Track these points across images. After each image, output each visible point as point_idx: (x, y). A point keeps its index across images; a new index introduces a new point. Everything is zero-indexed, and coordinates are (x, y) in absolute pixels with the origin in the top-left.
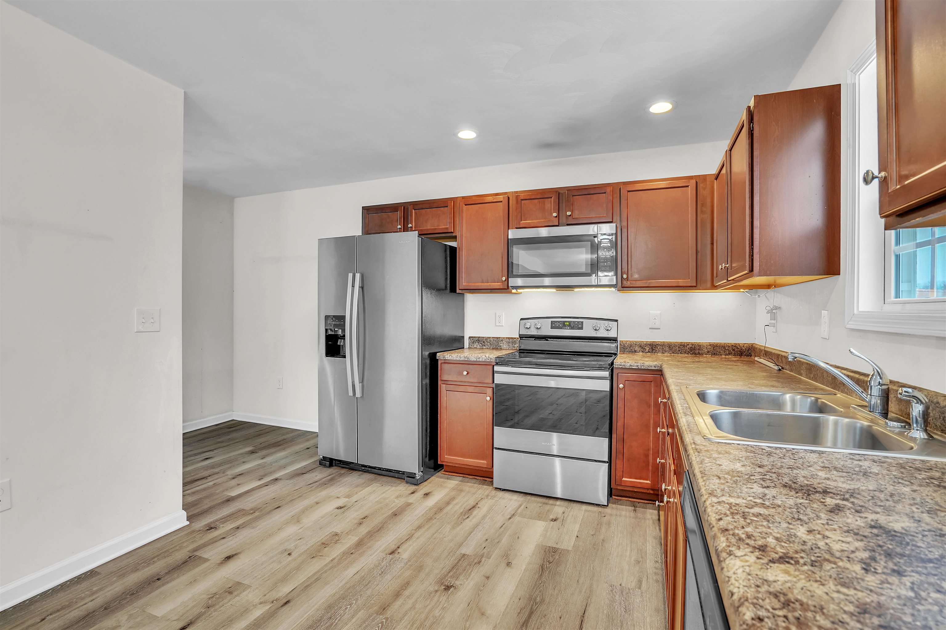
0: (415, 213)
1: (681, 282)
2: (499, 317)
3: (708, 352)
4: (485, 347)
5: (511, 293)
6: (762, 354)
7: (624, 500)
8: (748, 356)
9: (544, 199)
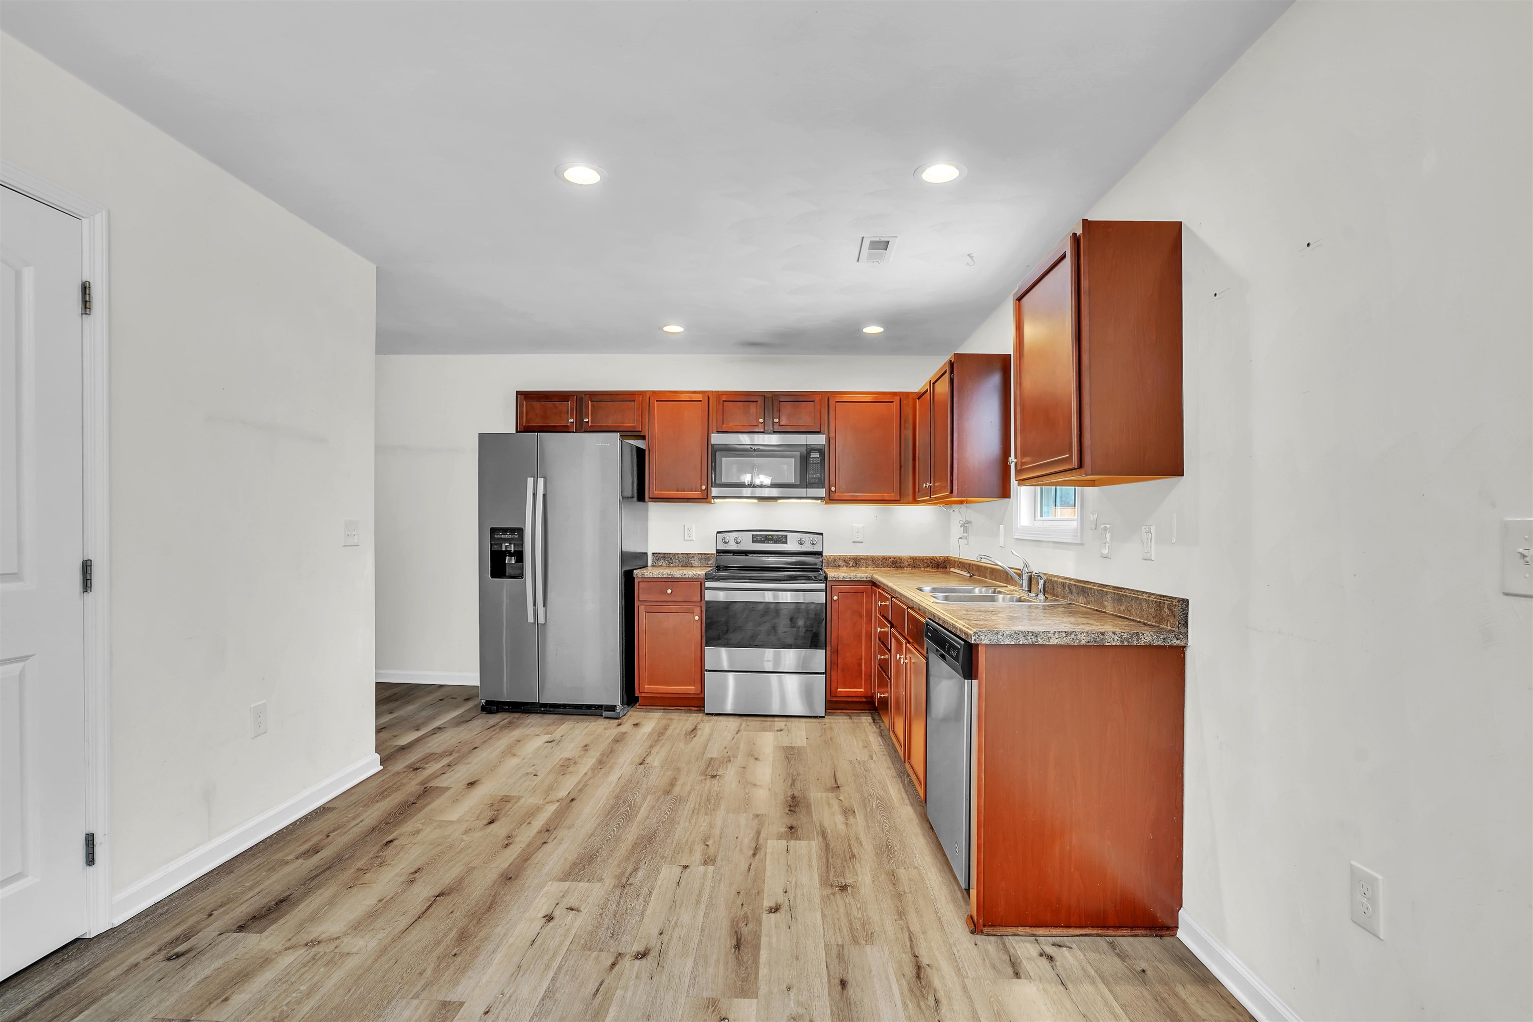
0: (592, 405)
1: (886, 496)
2: (689, 530)
3: (909, 565)
4: (672, 565)
5: (710, 503)
6: (956, 565)
7: (837, 712)
8: (943, 568)
9: (749, 403)
